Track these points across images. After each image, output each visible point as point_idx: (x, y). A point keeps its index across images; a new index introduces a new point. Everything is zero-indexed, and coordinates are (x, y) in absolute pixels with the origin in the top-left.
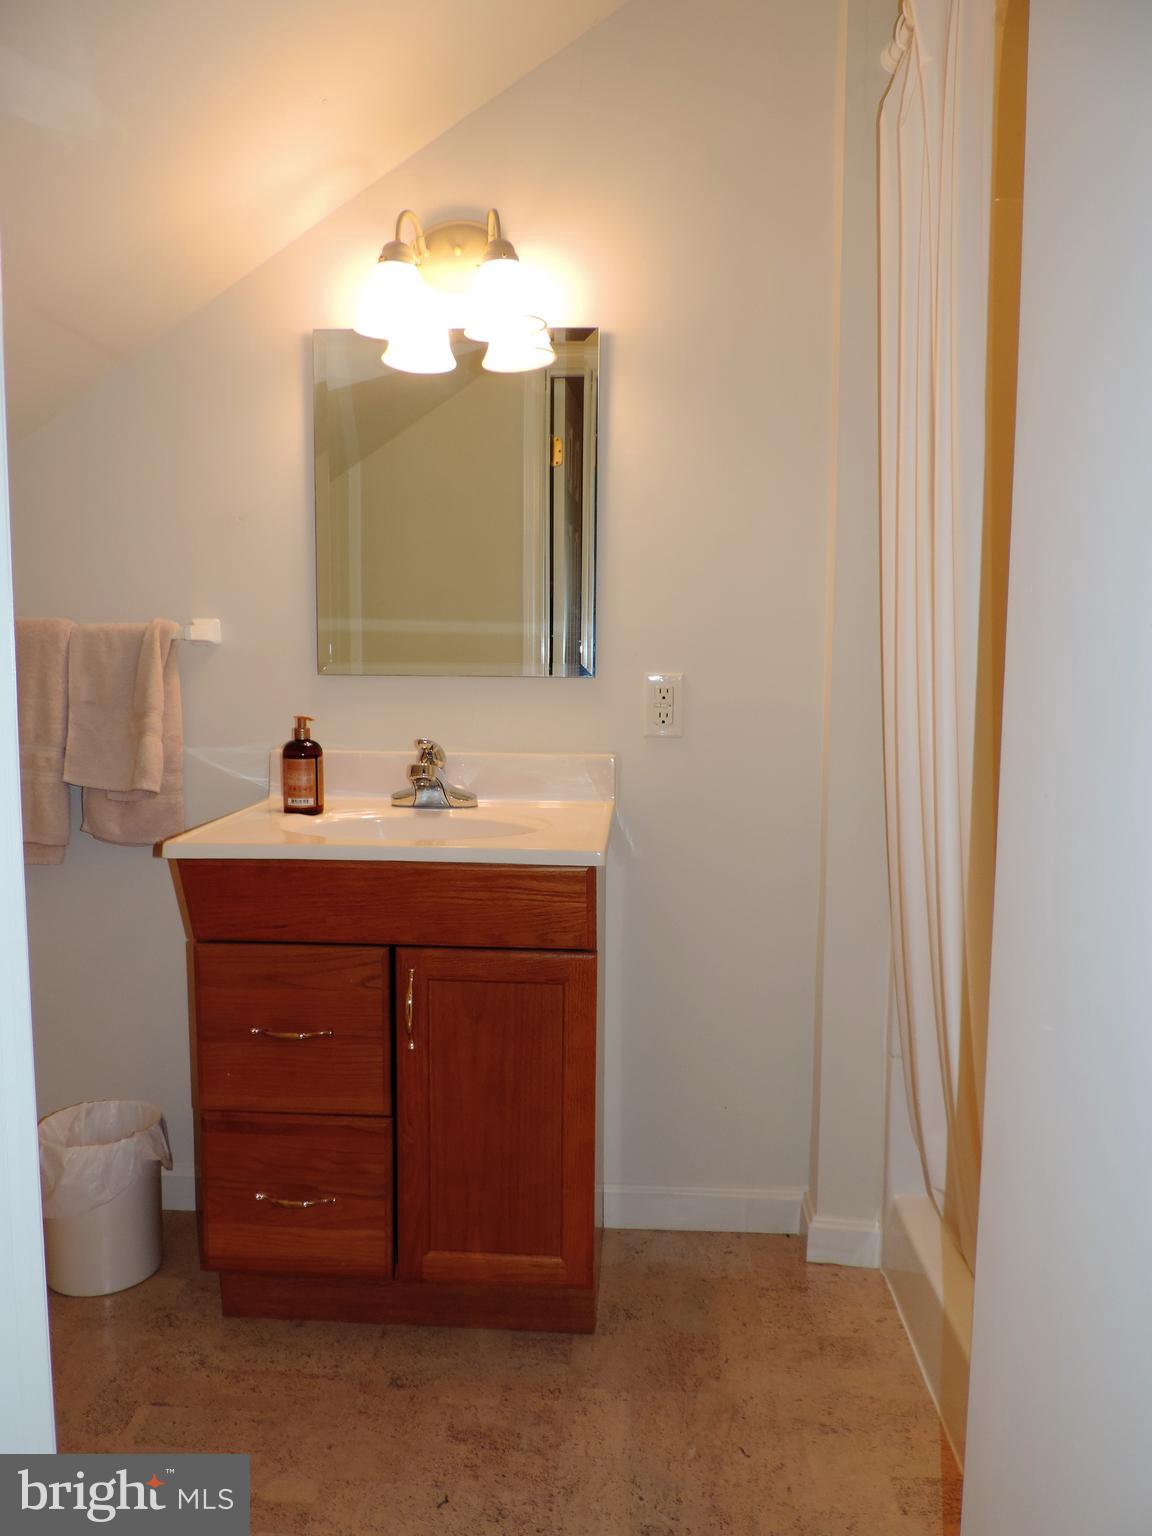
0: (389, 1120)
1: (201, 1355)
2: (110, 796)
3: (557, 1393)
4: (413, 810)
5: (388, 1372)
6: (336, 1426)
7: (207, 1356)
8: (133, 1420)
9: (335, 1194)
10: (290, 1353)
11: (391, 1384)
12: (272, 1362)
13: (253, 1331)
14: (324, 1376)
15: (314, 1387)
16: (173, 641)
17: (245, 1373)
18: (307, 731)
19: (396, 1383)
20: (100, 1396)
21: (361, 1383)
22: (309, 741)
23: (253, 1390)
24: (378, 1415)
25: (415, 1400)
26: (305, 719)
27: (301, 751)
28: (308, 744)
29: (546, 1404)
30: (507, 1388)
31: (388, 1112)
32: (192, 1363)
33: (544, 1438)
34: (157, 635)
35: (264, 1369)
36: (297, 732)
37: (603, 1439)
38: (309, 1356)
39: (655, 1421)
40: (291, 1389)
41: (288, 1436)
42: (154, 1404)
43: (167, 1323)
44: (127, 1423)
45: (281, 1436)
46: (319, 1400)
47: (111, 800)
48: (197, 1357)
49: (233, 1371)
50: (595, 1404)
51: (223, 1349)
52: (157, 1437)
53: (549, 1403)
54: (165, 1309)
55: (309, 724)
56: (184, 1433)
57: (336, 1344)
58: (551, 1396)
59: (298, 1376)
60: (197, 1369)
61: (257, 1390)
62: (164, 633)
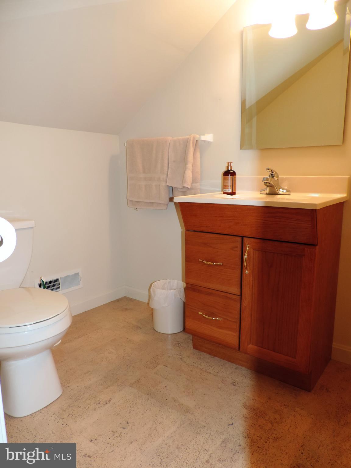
0: (239, 297)
1: (182, 357)
2: (179, 190)
3: (287, 407)
4: (266, 195)
5: (232, 379)
6: (209, 389)
7: (183, 358)
8: (157, 367)
9: (221, 318)
10: (206, 364)
11: (232, 383)
12: (200, 365)
13: (199, 355)
14: (213, 374)
15: (209, 376)
16: (197, 141)
17: (191, 365)
18: (231, 167)
19: (233, 384)
20: (152, 358)
21: (223, 379)
22: (231, 170)
23: (191, 371)
24: (223, 391)
25: (237, 391)
26: (231, 163)
27: (229, 173)
28: (231, 171)
29: (281, 408)
30: (269, 398)
31: (239, 294)
32: (179, 358)
33: (275, 419)
34: (192, 139)
35: (197, 366)
36: (228, 167)
37: (297, 428)
38: (211, 367)
39: (321, 429)
40: (202, 374)
41: (194, 387)
42: (164, 365)
43: (177, 346)
44: (155, 368)
45: (193, 386)
46: (208, 380)
47: (179, 191)
48: (181, 357)
49: (188, 364)
50: (300, 415)
51: (189, 357)
52: (161, 374)
53: (282, 408)
54: (179, 342)
55: (232, 165)
56: (167, 375)
57: (221, 366)
58: (284, 406)
59: (205, 371)
60: (179, 360)
61: (192, 371)
62: (194, 138)
